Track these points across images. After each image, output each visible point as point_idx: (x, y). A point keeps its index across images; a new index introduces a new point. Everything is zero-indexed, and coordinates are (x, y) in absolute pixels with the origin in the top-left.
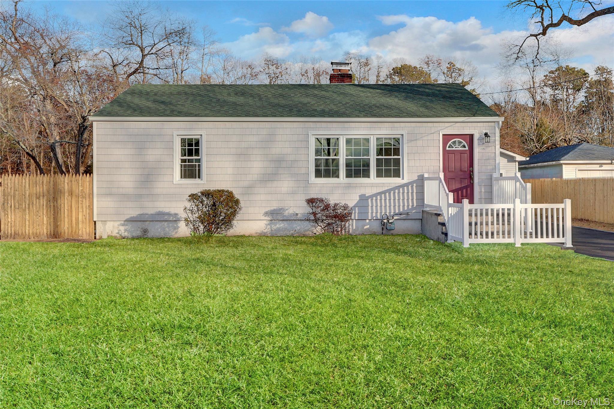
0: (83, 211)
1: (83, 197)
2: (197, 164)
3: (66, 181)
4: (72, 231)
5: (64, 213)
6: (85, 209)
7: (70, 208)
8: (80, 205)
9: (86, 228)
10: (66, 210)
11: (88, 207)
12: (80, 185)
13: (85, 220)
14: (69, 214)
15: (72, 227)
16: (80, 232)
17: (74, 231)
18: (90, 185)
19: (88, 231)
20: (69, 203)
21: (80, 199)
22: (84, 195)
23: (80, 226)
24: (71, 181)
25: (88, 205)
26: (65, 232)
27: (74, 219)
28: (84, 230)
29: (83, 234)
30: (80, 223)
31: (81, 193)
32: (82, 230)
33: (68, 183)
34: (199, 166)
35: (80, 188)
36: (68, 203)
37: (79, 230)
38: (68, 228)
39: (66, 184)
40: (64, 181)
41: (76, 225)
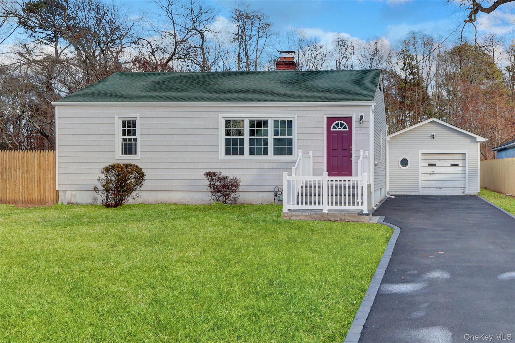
0: (48, 182)
1: (48, 170)
2: (134, 142)
3: (36, 157)
4: (40, 198)
5: (35, 183)
6: (50, 180)
7: (39, 178)
8: (46, 176)
9: (51, 196)
10: (36, 181)
11: (52, 178)
12: (46, 160)
13: (50, 189)
14: (39, 184)
15: (40, 195)
16: (47, 199)
17: (42, 198)
18: (53, 160)
19: (52, 199)
20: (39, 175)
21: (46, 172)
22: (49, 168)
23: (47, 194)
24: (40, 157)
25: (52, 176)
26: (35, 199)
27: (42, 188)
28: (49, 197)
29: (48, 201)
30: (47, 191)
31: (47, 166)
32: (48, 198)
33: (37, 158)
34: (136, 144)
35: (47, 163)
36: (37, 175)
37: (46, 198)
38: (38, 196)
39: (36, 159)
40: (35, 157)
41: (43, 193)
